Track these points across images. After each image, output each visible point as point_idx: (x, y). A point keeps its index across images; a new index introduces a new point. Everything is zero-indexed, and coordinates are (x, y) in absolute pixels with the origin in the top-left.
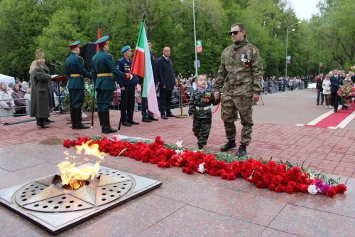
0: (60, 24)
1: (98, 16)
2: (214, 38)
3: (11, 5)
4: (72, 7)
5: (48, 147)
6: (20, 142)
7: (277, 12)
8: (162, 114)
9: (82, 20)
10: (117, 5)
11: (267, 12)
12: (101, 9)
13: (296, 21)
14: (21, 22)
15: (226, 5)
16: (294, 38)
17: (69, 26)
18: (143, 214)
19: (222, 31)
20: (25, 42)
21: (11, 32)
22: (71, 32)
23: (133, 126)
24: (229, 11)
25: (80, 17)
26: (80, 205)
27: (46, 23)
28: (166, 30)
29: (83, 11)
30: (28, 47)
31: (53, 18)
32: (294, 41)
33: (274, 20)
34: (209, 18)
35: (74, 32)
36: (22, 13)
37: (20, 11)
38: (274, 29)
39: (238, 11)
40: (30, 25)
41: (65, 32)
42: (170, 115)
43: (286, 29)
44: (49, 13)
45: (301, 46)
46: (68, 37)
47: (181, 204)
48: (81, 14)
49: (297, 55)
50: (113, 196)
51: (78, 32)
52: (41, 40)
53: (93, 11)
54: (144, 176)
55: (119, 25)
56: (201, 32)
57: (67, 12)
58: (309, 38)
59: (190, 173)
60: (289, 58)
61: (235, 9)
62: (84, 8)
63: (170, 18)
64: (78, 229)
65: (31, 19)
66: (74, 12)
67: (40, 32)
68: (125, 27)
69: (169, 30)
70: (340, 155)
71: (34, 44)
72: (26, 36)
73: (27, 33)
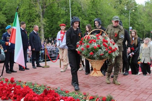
2: (83, 16)
8: (33, 65)
13: (136, 5)
16: (135, 15)
19: (88, 12)
23: (12, 73)
32: (135, 17)
33: (121, 4)
34: (80, 4)
38: (122, 10)
42: (38, 66)
43: (129, 10)
45: (139, 21)
49: (137, 26)
55: (24, 8)
56: (75, 13)
58: (144, 15)
60: (131, 28)
63: (56, 3)
68: (28, 9)
69: (56, 11)
70: (121, 91)
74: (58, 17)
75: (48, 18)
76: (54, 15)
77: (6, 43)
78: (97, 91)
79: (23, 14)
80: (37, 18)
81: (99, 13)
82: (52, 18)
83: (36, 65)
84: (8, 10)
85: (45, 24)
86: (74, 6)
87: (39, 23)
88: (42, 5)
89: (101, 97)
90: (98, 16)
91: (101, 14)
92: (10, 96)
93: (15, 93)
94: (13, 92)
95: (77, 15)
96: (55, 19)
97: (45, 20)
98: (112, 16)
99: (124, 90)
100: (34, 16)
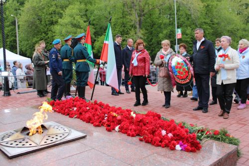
0: (71, 16)
1: (101, 9)
2: (193, 26)
3: (37, 2)
4: (81, 3)
8: (127, 89)
12: (102, 5)
14: (43, 15)
17: (78, 17)
19: (201, 20)
20: (46, 30)
21: (35, 22)
22: (79, 22)
24: (206, 4)
25: (87, 10)
26: (30, 145)
27: (61, 16)
28: (154, 20)
29: (89, 7)
30: (48, 34)
31: (66, 11)
34: (189, 10)
35: (82, 22)
36: (44, 8)
37: (43, 6)
39: (215, 3)
40: (49, 17)
41: (75, 22)
44: (64, 7)
46: (76, 26)
47: (90, 148)
48: (87, 8)
50: (52, 141)
51: (85, 22)
52: (56, 28)
53: (96, 5)
55: (116, 16)
56: (183, 22)
57: (77, 6)
59: (109, 130)
63: (157, 9)
65: (50, 12)
66: (83, 6)
67: (57, 22)
68: (121, 18)
69: (157, 20)
70: (241, 126)
71: (52, 31)
72: (46, 25)
73: (47, 23)
74: (159, 27)
75: (146, 29)
76: (154, 24)
77: (96, 61)
78: (208, 124)
79: (114, 25)
80: (132, 29)
81: (215, 21)
82: (152, 28)
83: (130, 89)
84: (97, 20)
85: (142, 36)
86: (181, 13)
87: (135, 36)
88: (139, 11)
89: (212, 130)
90: (214, 26)
91: (217, 24)
92: (103, 123)
93: (108, 120)
94: (106, 118)
95: (185, 24)
96: (156, 30)
97: (142, 32)
98: (234, 25)
99: (245, 125)
100: (128, 26)
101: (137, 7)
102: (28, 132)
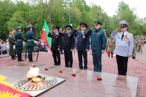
0: (17, 17)
1: (32, 14)
2: (77, 23)
4: (22, 10)
5: (20, 67)
6: (7, 65)
7: (100, 13)
9: (25, 15)
10: (40, 10)
11: (96, 13)
12: (33, 11)
13: (108, 16)
15: (81, 10)
16: (107, 23)
17: (20, 18)
18: (61, 90)
19: (80, 20)
20: (2, 24)
22: (21, 20)
24: (82, 13)
25: (25, 14)
26: (40, 88)
27: (11, 16)
28: (58, 19)
29: (26, 12)
30: (4, 26)
31: (14, 14)
32: (107, 24)
33: (99, 16)
34: (75, 15)
36: (1, 12)
38: (99, 19)
39: (86, 13)
40: (4, 17)
41: (19, 20)
43: (104, 19)
44: (12, 12)
45: (109, 26)
46: (20, 22)
47: (73, 86)
48: (25, 13)
49: (108, 29)
50: (50, 84)
51: (24, 20)
52: (9, 23)
53: (29, 12)
54: (59, 77)
55: (40, 17)
56: (72, 21)
57: (19, 12)
58: (112, 23)
60: (105, 30)
61: (85, 12)
62: (27, 11)
63: (60, 15)
64: (41, 96)
65: (4, 14)
66: (23, 12)
67: (9, 20)
68: (42, 18)
69: (60, 20)
71: (6, 24)
72: (3, 21)
73: (3, 20)
74: (61, 23)
75: (55, 24)
76: (59, 22)
88: (51, 15)
91: (87, 22)
96: (59, 24)
97: (53, 25)
101: (50, 13)
102: (32, 80)
